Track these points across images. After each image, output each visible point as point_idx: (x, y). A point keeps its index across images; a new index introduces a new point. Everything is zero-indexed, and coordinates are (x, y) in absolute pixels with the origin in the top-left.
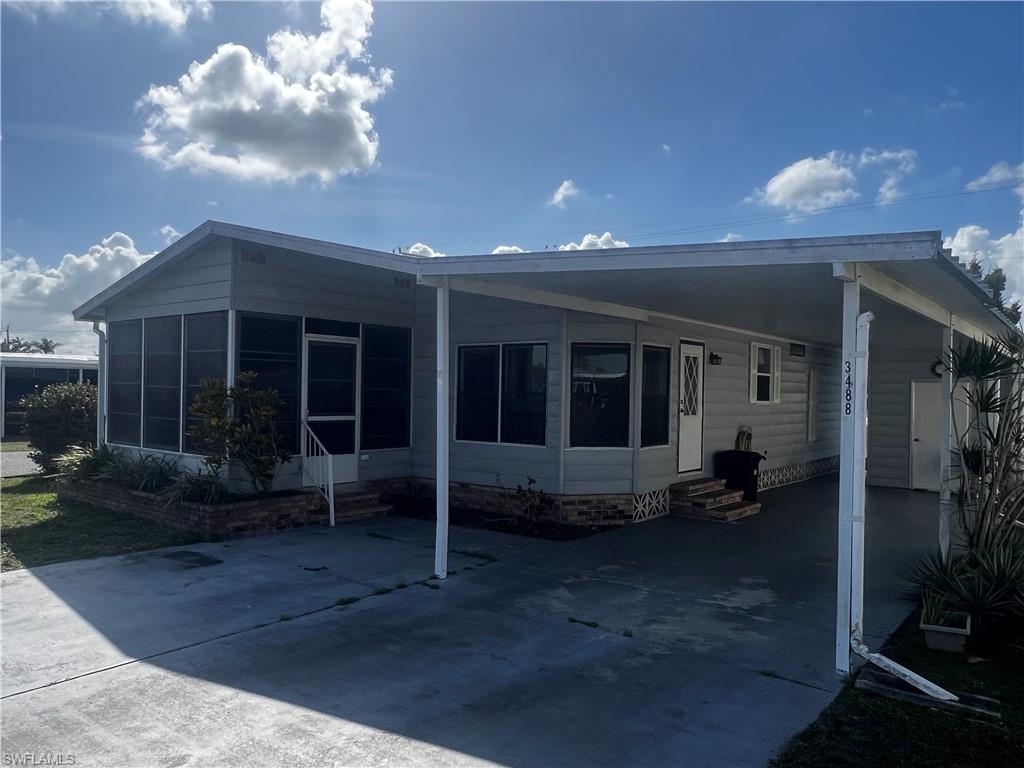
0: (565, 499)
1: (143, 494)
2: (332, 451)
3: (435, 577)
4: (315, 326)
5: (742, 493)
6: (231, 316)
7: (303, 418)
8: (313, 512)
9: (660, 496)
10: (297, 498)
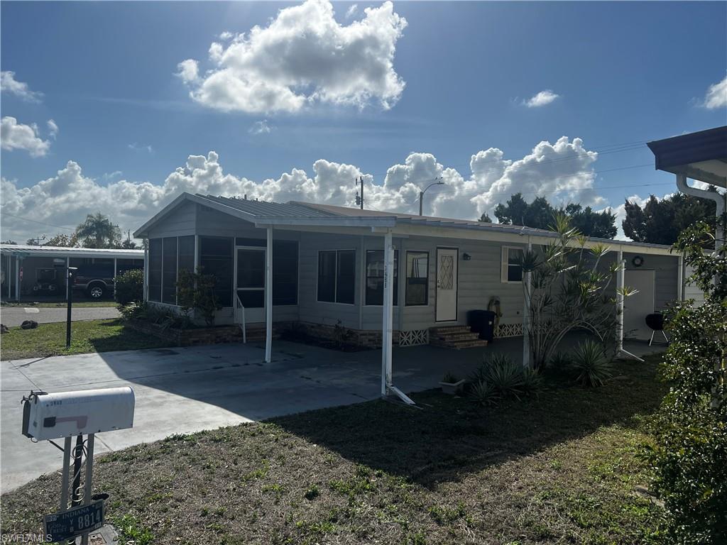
0: (361, 332)
1: (157, 325)
2: (246, 306)
3: (265, 362)
4: (241, 241)
5: (478, 334)
6: (196, 237)
7: (234, 288)
8: (235, 336)
9: (422, 334)
10: (226, 328)
